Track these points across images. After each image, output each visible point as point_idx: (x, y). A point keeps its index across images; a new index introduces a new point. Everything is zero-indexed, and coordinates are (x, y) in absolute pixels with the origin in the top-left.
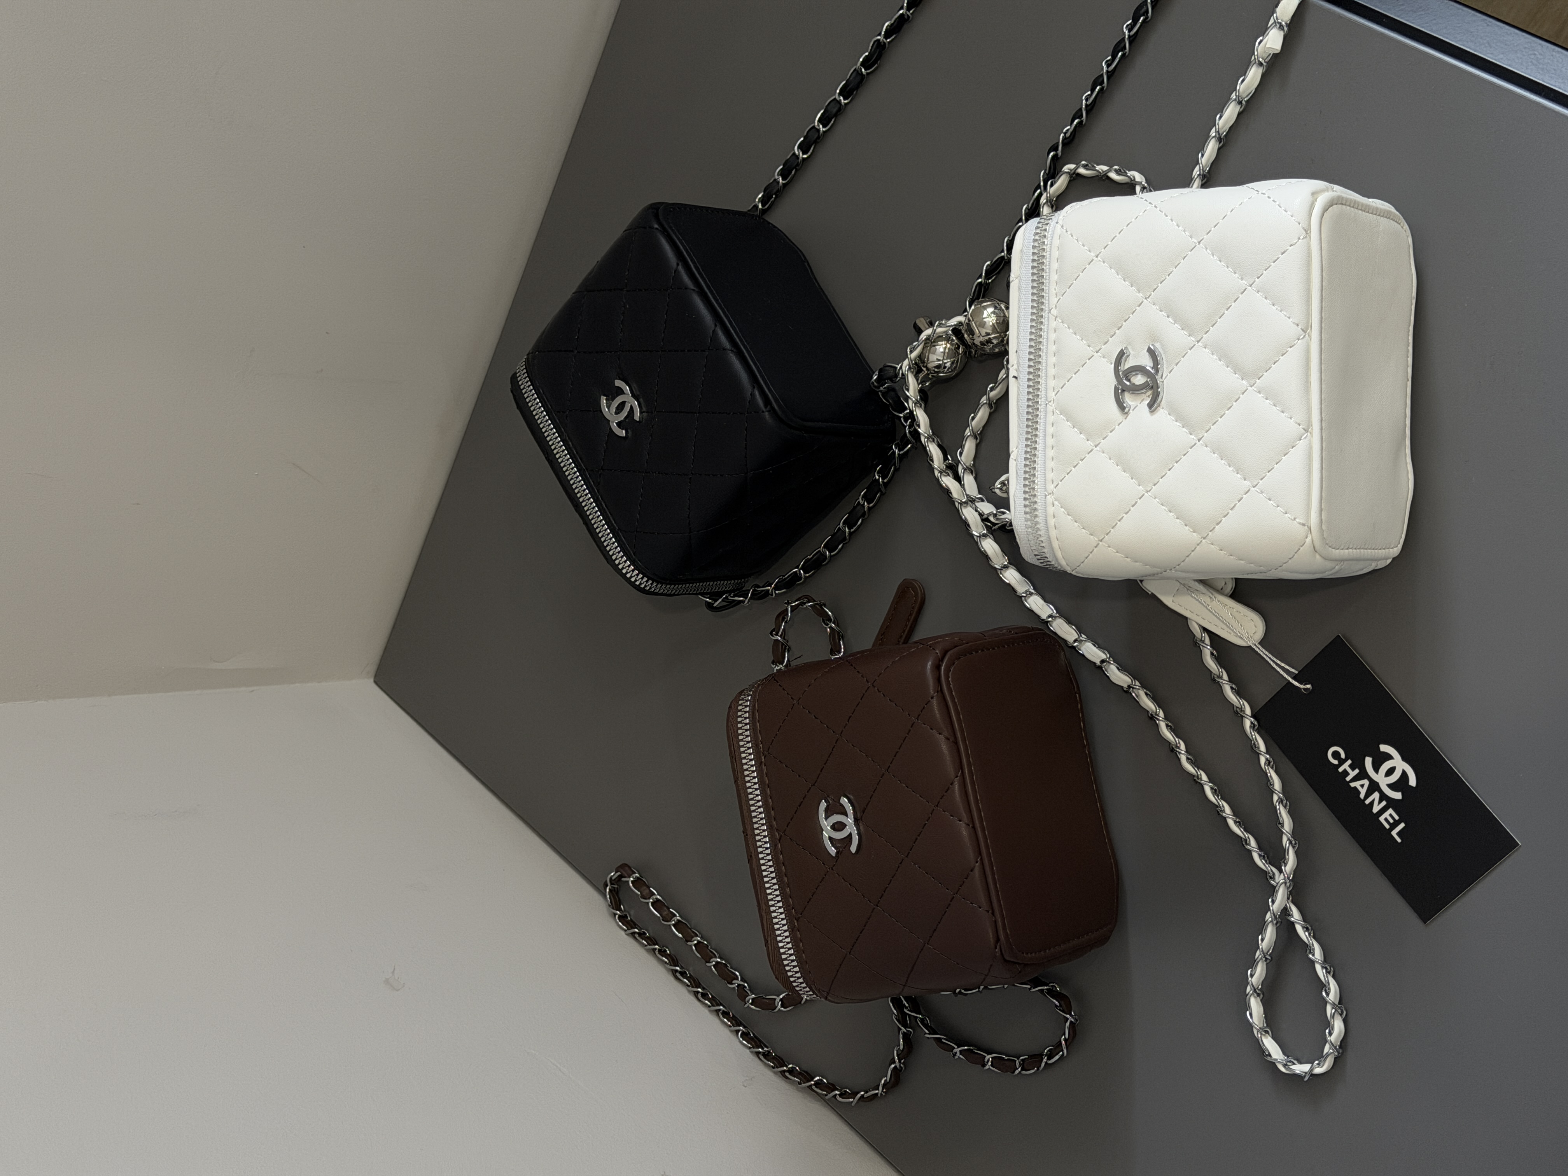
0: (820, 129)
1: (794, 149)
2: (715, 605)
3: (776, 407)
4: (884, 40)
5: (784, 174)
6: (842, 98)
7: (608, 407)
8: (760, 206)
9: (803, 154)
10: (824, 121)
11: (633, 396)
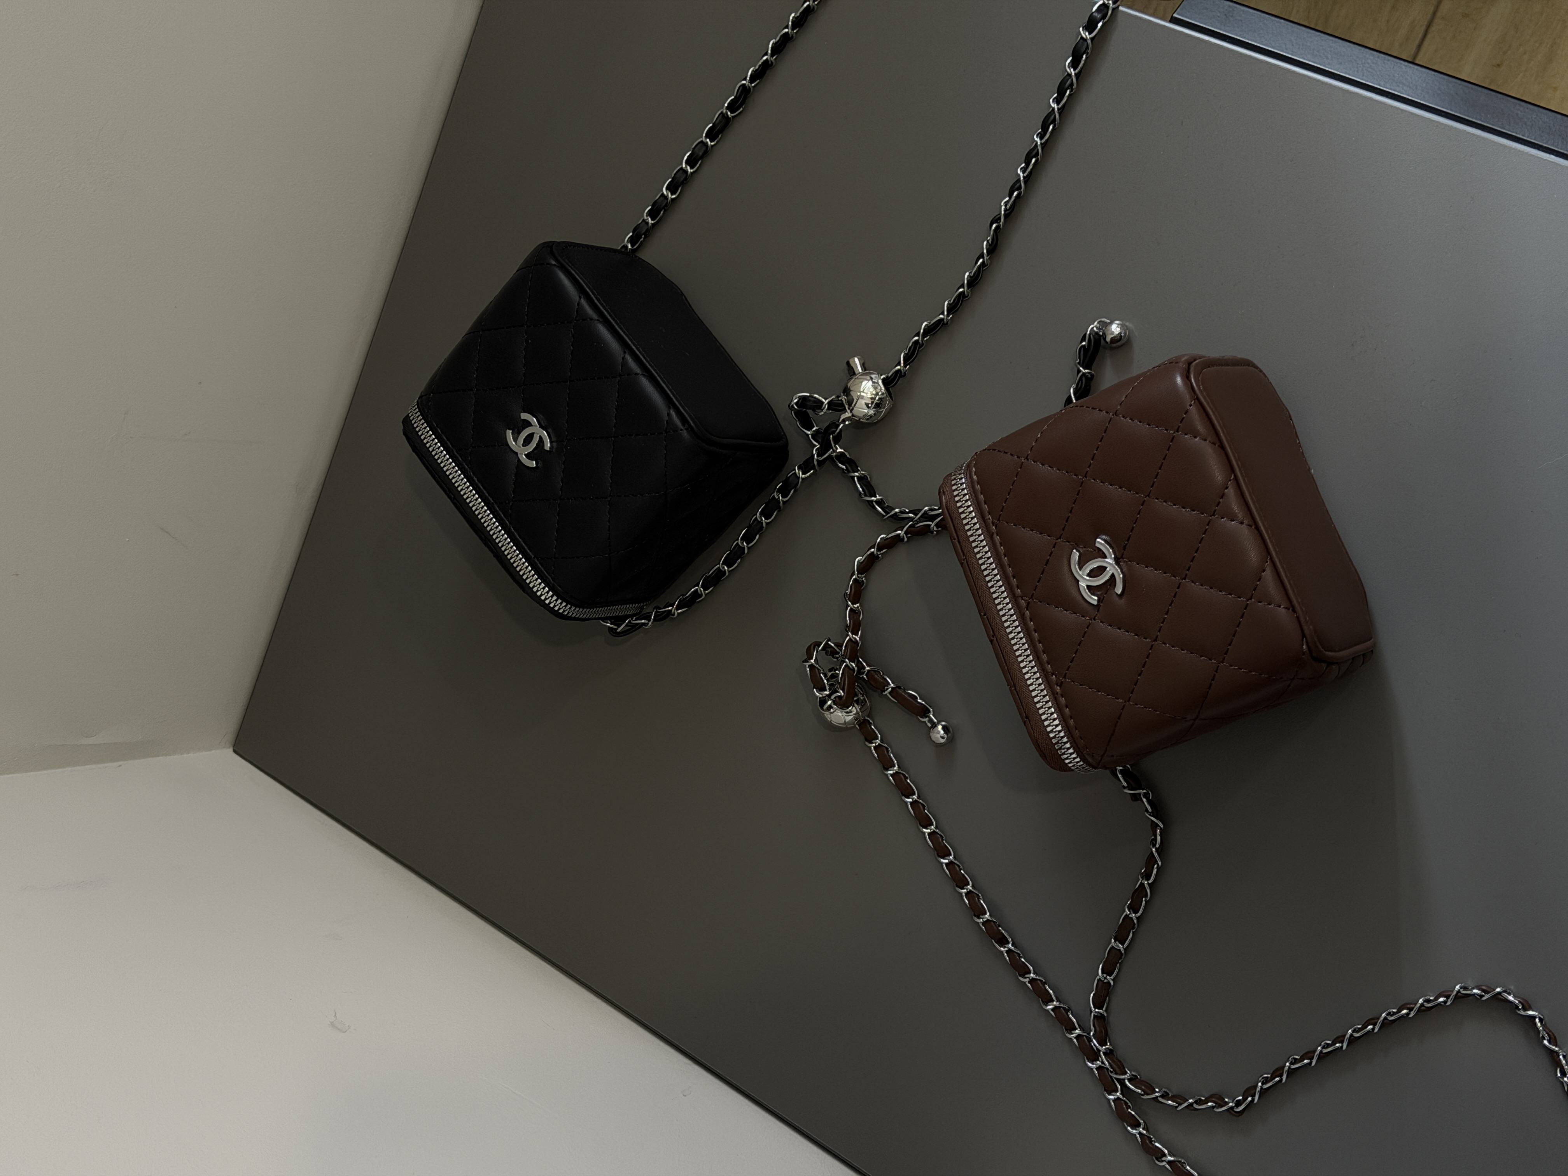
0: (687, 170)
1: (662, 191)
2: (618, 631)
3: (692, 424)
4: (749, 84)
5: (652, 214)
6: (708, 140)
7: (515, 440)
8: (630, 246)
9: (672, 194)
10: (691, 162)
11: (541, 426)
